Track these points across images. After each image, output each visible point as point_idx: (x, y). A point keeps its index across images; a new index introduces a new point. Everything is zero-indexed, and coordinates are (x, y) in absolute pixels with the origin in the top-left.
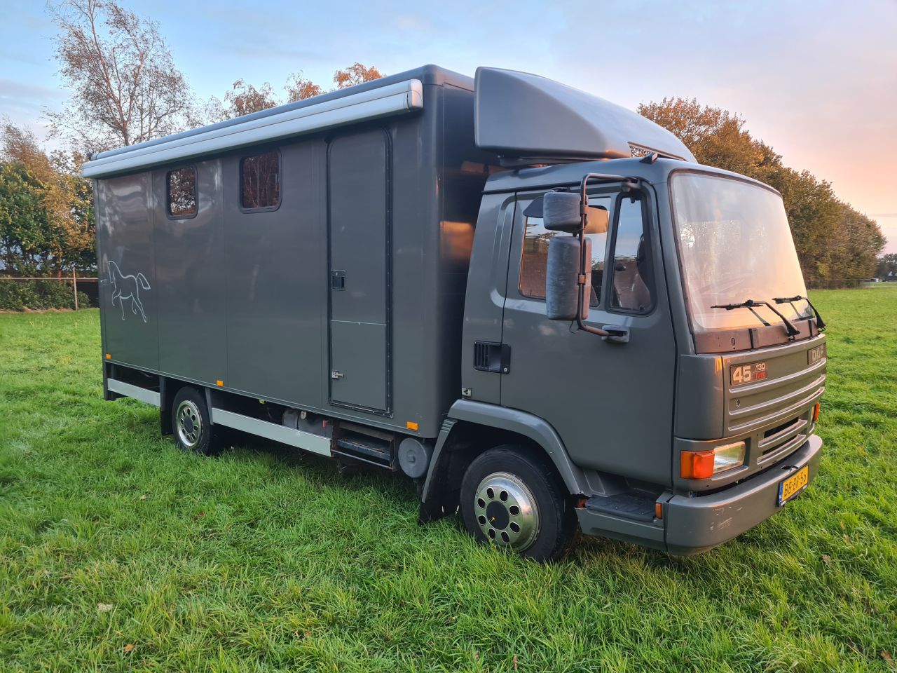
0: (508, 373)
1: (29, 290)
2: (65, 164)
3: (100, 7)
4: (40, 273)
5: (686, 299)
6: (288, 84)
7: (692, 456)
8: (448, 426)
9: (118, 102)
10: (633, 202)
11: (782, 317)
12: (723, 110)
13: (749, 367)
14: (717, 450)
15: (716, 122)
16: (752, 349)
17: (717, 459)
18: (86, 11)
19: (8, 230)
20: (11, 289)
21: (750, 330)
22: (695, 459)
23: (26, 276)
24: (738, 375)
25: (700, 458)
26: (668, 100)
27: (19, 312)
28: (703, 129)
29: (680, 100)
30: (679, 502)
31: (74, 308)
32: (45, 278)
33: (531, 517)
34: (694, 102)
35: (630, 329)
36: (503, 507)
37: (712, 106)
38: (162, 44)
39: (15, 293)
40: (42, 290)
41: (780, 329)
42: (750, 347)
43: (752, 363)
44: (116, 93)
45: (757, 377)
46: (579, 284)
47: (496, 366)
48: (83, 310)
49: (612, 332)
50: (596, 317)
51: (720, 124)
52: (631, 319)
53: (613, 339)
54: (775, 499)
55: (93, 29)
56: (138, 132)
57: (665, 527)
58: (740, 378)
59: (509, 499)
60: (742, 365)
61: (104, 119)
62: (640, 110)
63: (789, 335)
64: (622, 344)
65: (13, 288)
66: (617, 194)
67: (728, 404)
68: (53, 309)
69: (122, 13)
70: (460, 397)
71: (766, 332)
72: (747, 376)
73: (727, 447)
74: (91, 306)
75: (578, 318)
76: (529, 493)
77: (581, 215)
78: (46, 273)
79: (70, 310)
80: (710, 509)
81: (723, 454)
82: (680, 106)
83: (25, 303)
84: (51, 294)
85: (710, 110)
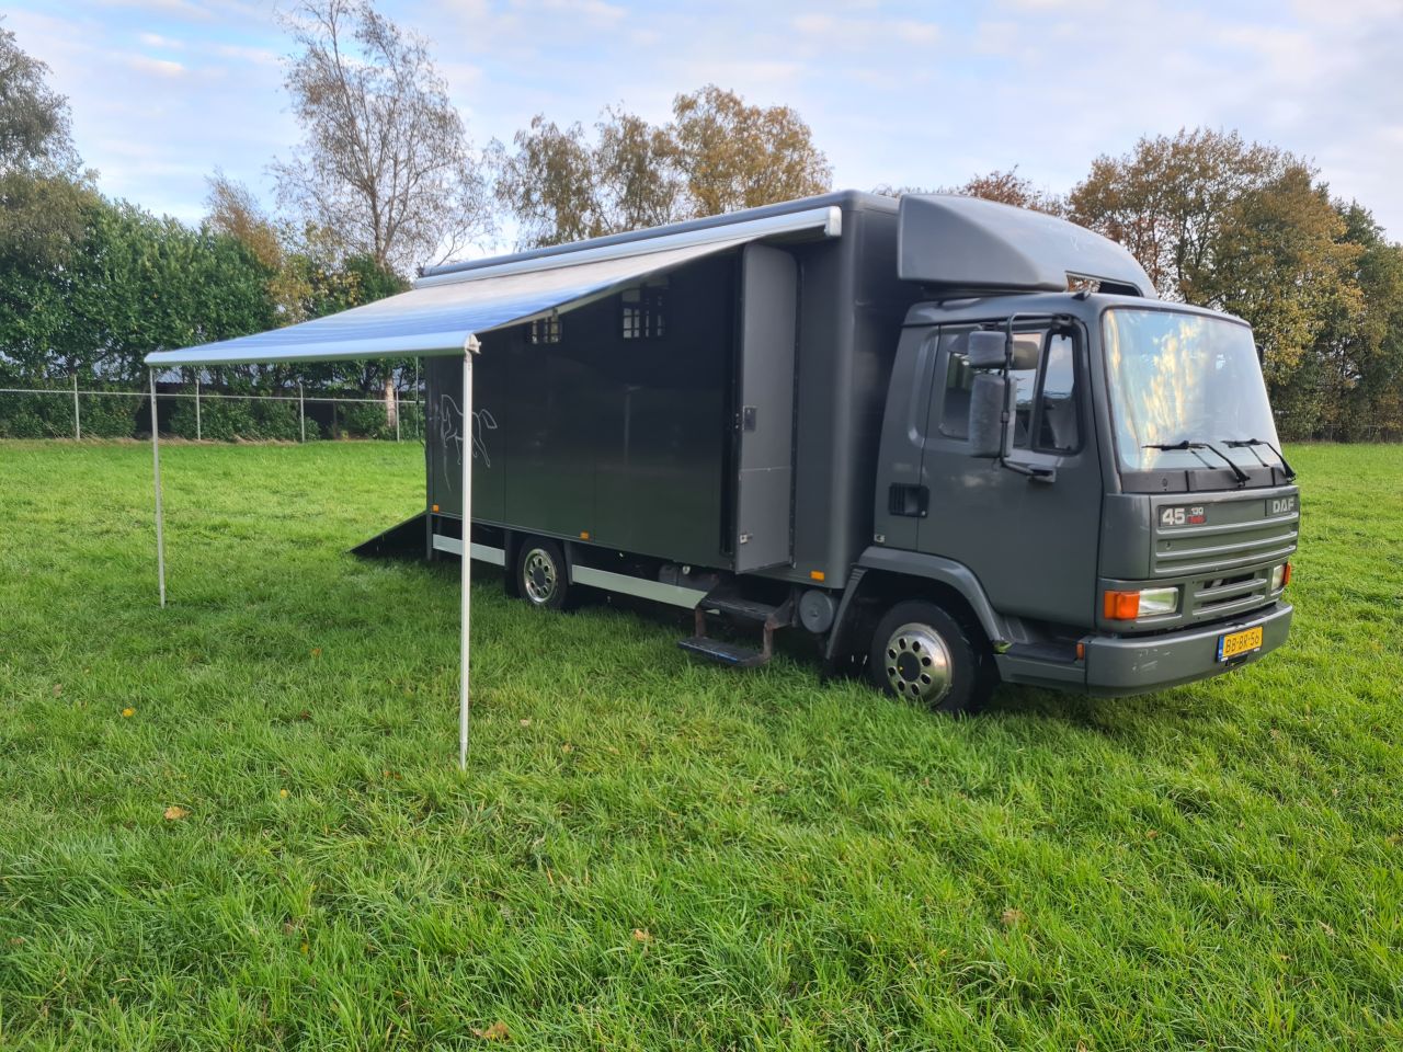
0: (926, 515)
1: (242, 414)
2: (291, 238)
3: (345, 12)
4: (257, 391)
5: (1114, 438)
6: (601, 120)
7: (1116, 596)
8: (859, 574)
9: (365, 150)
10: (1063, 339)
11: (1227, 460)
12: (1283, 151)
13: (1182, 510)
14: (1144, 593)
15: (1268, 170)
16: (1188, 491)
17: (1141, 603)
18: (327, 19)
19: (220, 330)
20: (219, 411)
21: (1186, 473)
22: (1119, 600)
23: (240, 394)
24: (1168, 516)
25: (1124, 599)
26: (1189, 131)
27: (228, 444)
28: (1246, 179)
29: (1209, 134)
30: (1100, 642)
31: (299, 440)
32: (263, 398)
33: (945, 669)
34: (1234, 136)
35: (1058, 469)
36: (915, 659)
37: (1263, 143)
38: (429, 68)
39: (226, 417)
40: (260, 414)
41: (1227, 474)
42: (1185, 489)
43: (1187, 506)
44: (363, 136)
45: (1190, 521)
46: (1002, 422)
47: (911, 508)
48: (312, 443)
49: (1038, 472)
50: (1020, 457)
51: (1277, 173)
52: (1062, 459)
53: (1037, 478)
54: (1213, 653)
55: (335, 44)
56: (389, 192)
57: (1086, 667)
58: (1171, 521)
59: (922, 649)
60: (1174, 506)
61: (344, 174)
62: (1140, 149)
63: (1238, 481)
64: (1048, 484)
65: (223, 410)
66: (1047, 330)
67: (1155, 546)
68: (274, 440)
69: (379, 22)
70: (872, 543)
71: (1208, 476)
72: (1180, 518)
73: (1156, 591)
74: (322, 438)
75: (1000, 456)
76: (944, 645)
77: (1006, 354)
78: (265, 390)
79: (295, 443)
80: (1132, 650)
81: (1150, 598)
82: (1210, 143)
83: (238, 430)
84: (271, 420)
85: (1260, 151)
